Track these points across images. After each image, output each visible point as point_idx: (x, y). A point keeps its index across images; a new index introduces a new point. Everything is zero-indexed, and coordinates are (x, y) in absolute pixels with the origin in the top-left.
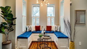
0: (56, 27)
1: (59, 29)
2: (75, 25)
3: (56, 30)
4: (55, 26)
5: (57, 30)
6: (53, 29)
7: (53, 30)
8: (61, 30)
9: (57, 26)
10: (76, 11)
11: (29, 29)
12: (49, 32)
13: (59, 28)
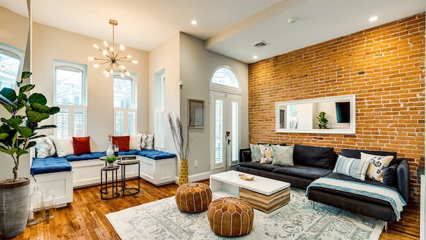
0: (143, 139)
1: (152, 143)
2: (189, 128)
3: (142, 147)
4: (140, 135)
5: (146, 145)
6: (135, 144)
7: (135, 148)
8: (156, 146)
9: (144, 137)
10: (191, 101)
11: (49, 151)
12: (125, 153)
13: (151, 140)
